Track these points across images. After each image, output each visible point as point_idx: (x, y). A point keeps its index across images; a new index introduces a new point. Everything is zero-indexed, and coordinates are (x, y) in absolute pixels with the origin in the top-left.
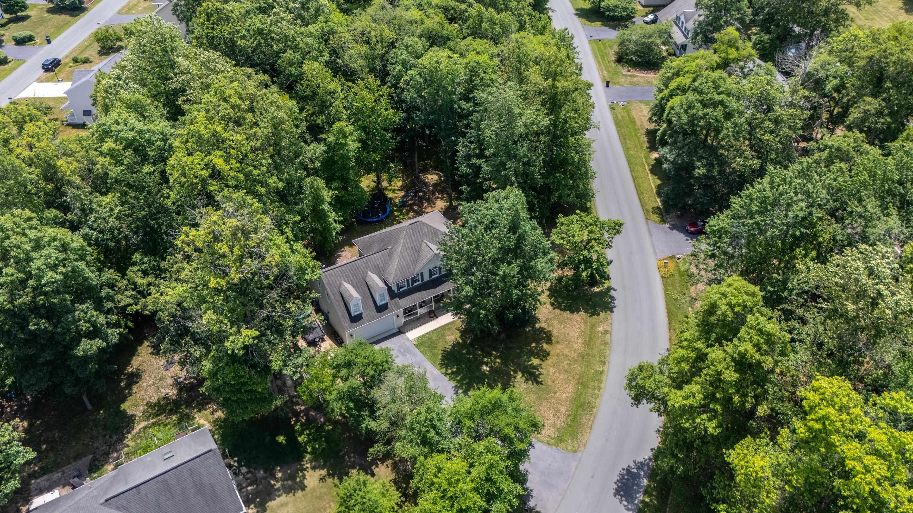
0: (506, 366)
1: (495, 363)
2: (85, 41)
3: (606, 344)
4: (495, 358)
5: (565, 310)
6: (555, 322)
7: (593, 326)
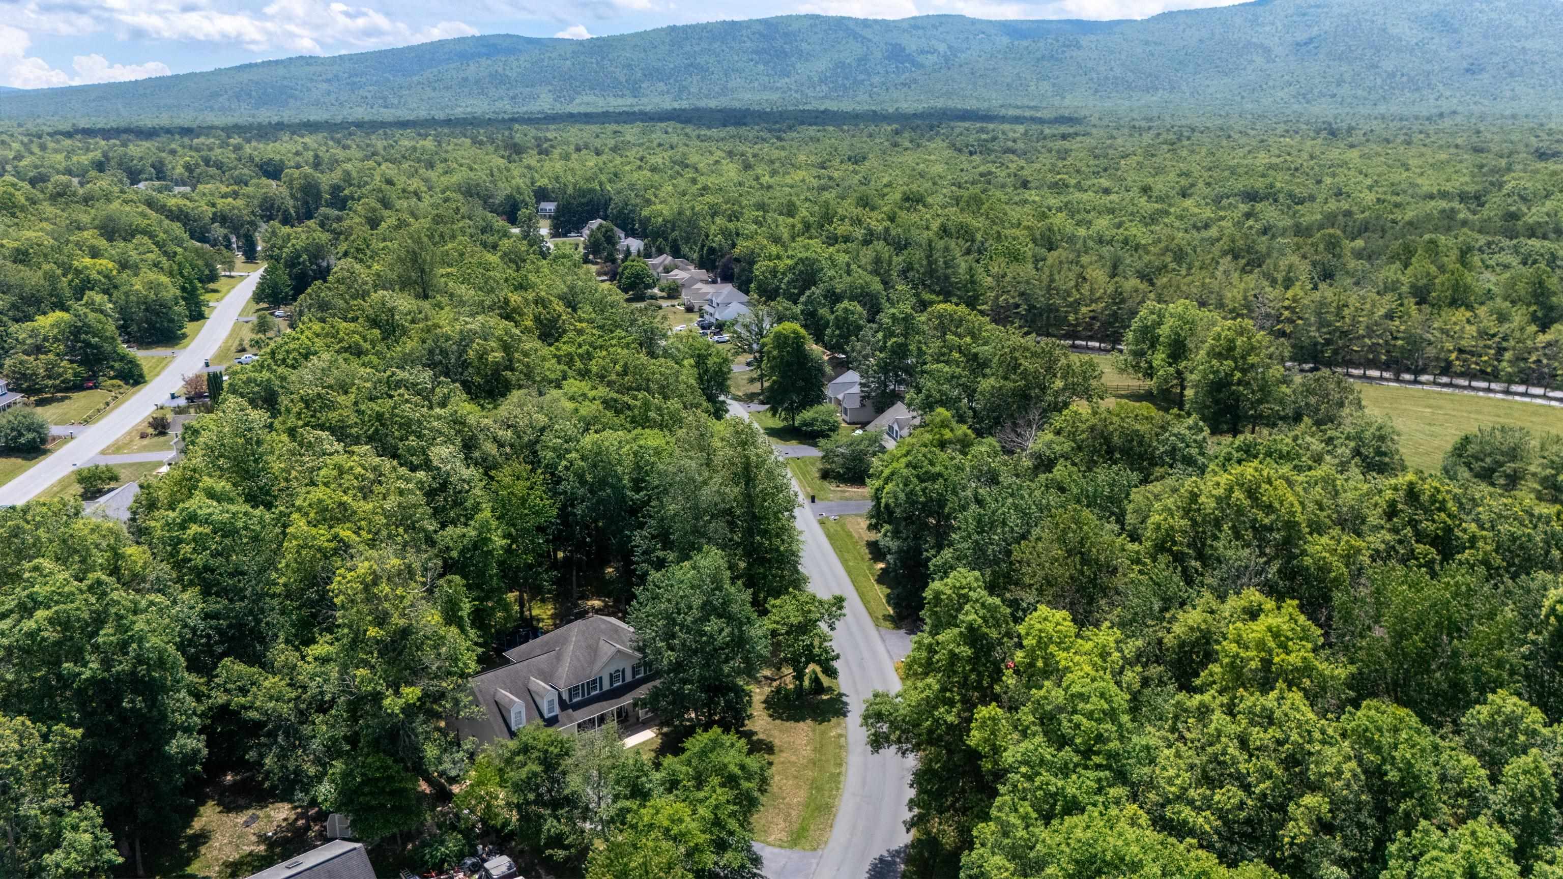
2: (53, 486)
3: (841, 747)
5: (787, 720)
6: (776, 733)
7: (823, 733)
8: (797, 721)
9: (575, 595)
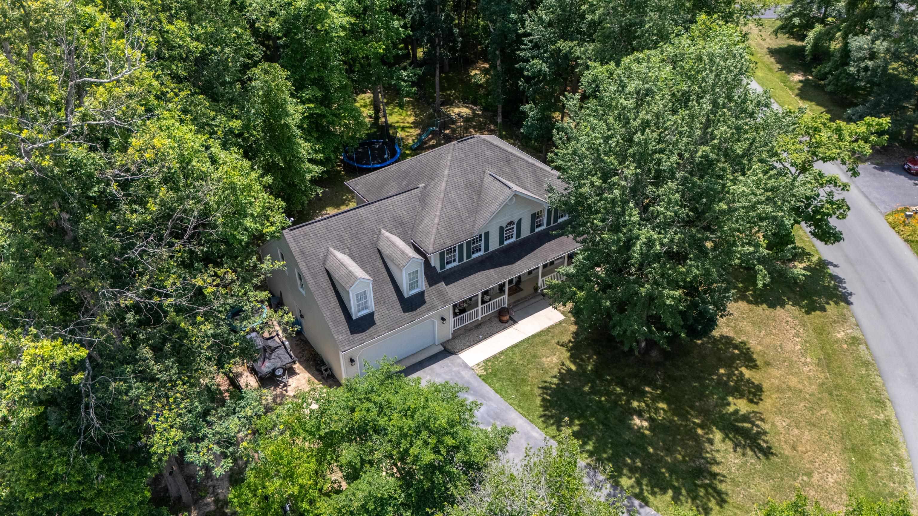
0: (684, 416)
1: (657, 410)
4: (655, 399)
8: (772, 306)
9: (438, 100)
